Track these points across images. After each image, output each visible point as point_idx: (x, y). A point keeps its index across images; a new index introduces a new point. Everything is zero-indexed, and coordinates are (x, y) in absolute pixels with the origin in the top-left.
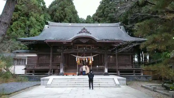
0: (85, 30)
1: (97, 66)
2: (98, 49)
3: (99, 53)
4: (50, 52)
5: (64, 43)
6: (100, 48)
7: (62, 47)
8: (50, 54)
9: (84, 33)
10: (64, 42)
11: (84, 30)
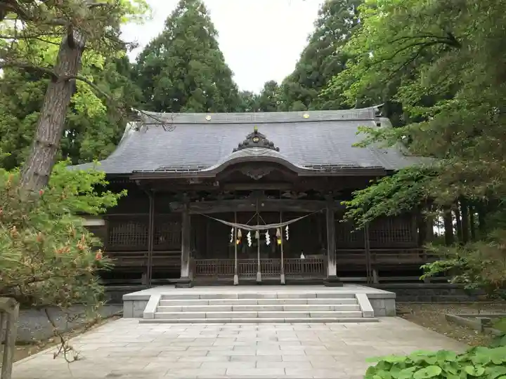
0: (257, 140)
1: (302, 257)
2: (303, 198)
3: (308, 211)
4: (149, 212)
5: (191, 182)
6: (311, 195)
7: (185, 194)
8: (149, 216)
9: (256, 149)
10: (192, 179)
11: (256, 137)
